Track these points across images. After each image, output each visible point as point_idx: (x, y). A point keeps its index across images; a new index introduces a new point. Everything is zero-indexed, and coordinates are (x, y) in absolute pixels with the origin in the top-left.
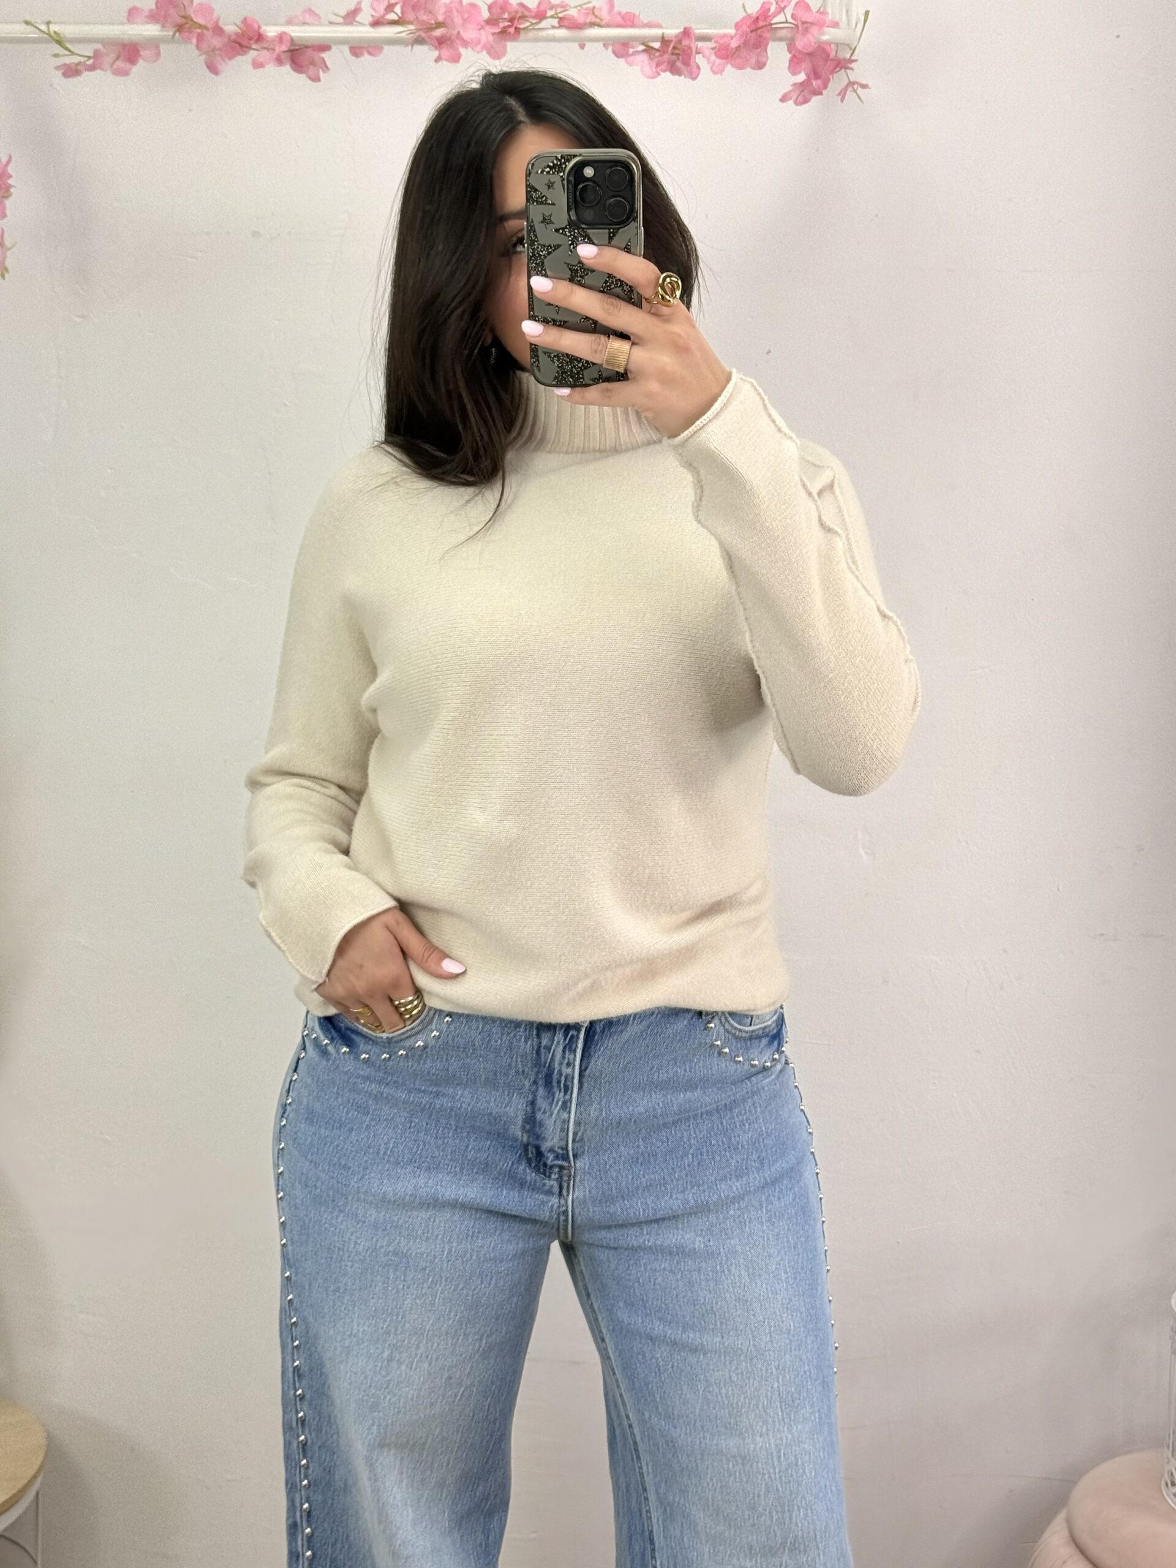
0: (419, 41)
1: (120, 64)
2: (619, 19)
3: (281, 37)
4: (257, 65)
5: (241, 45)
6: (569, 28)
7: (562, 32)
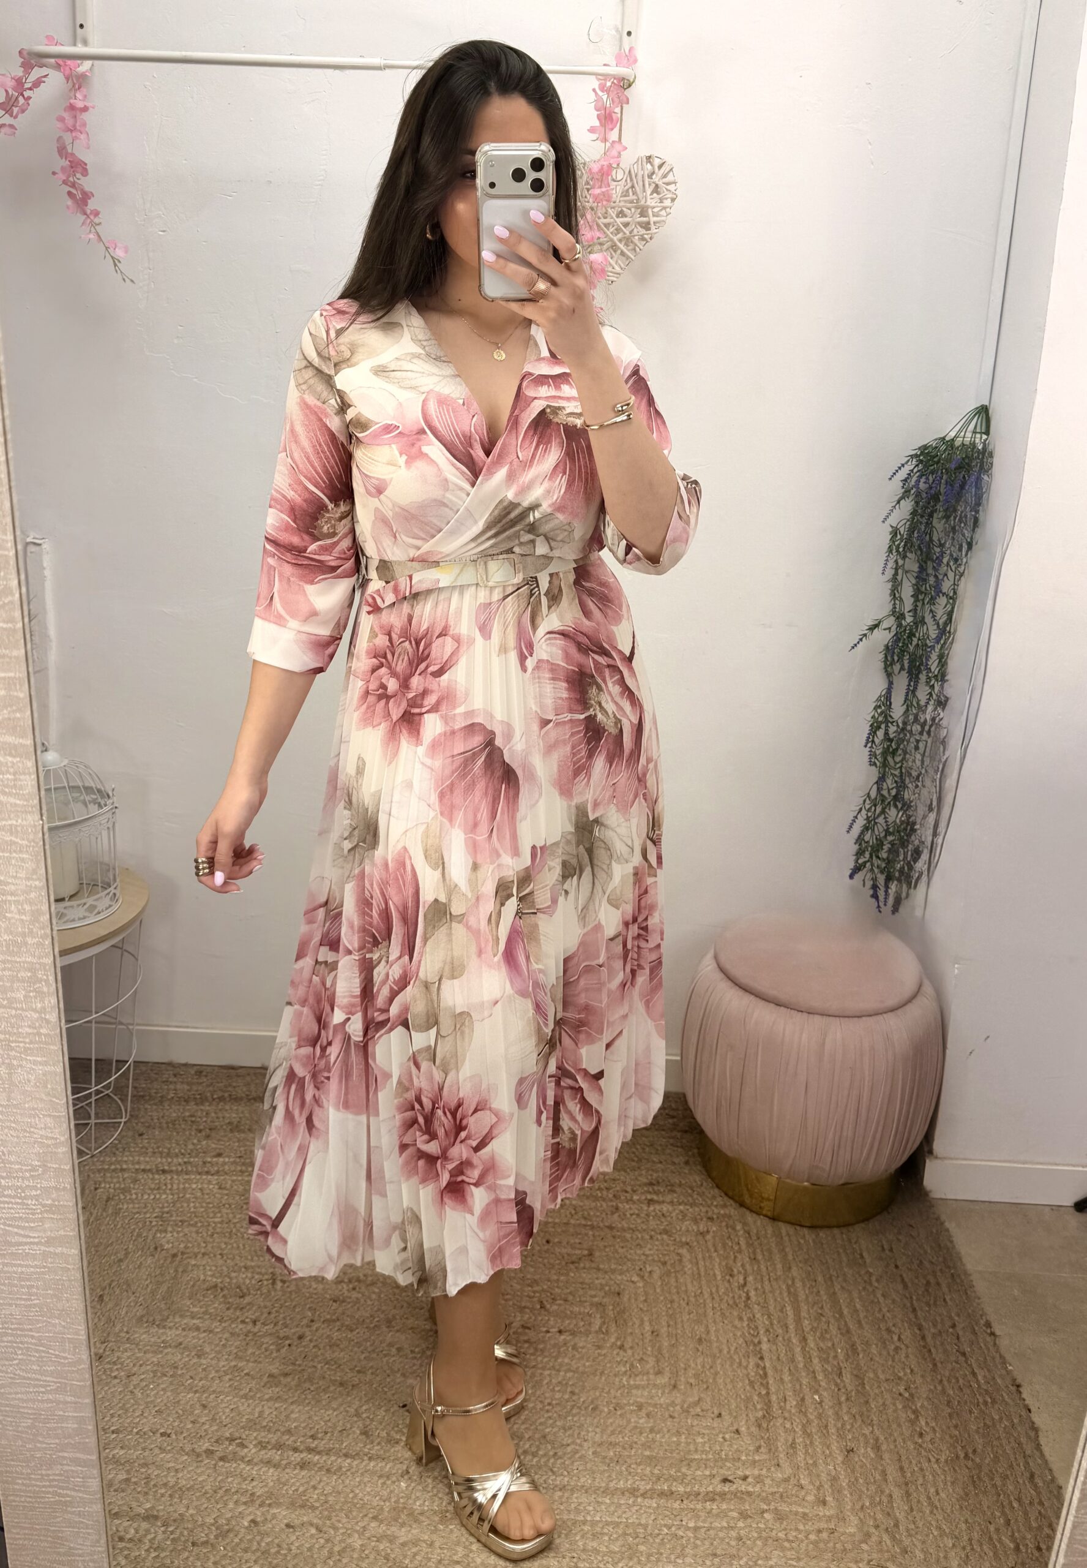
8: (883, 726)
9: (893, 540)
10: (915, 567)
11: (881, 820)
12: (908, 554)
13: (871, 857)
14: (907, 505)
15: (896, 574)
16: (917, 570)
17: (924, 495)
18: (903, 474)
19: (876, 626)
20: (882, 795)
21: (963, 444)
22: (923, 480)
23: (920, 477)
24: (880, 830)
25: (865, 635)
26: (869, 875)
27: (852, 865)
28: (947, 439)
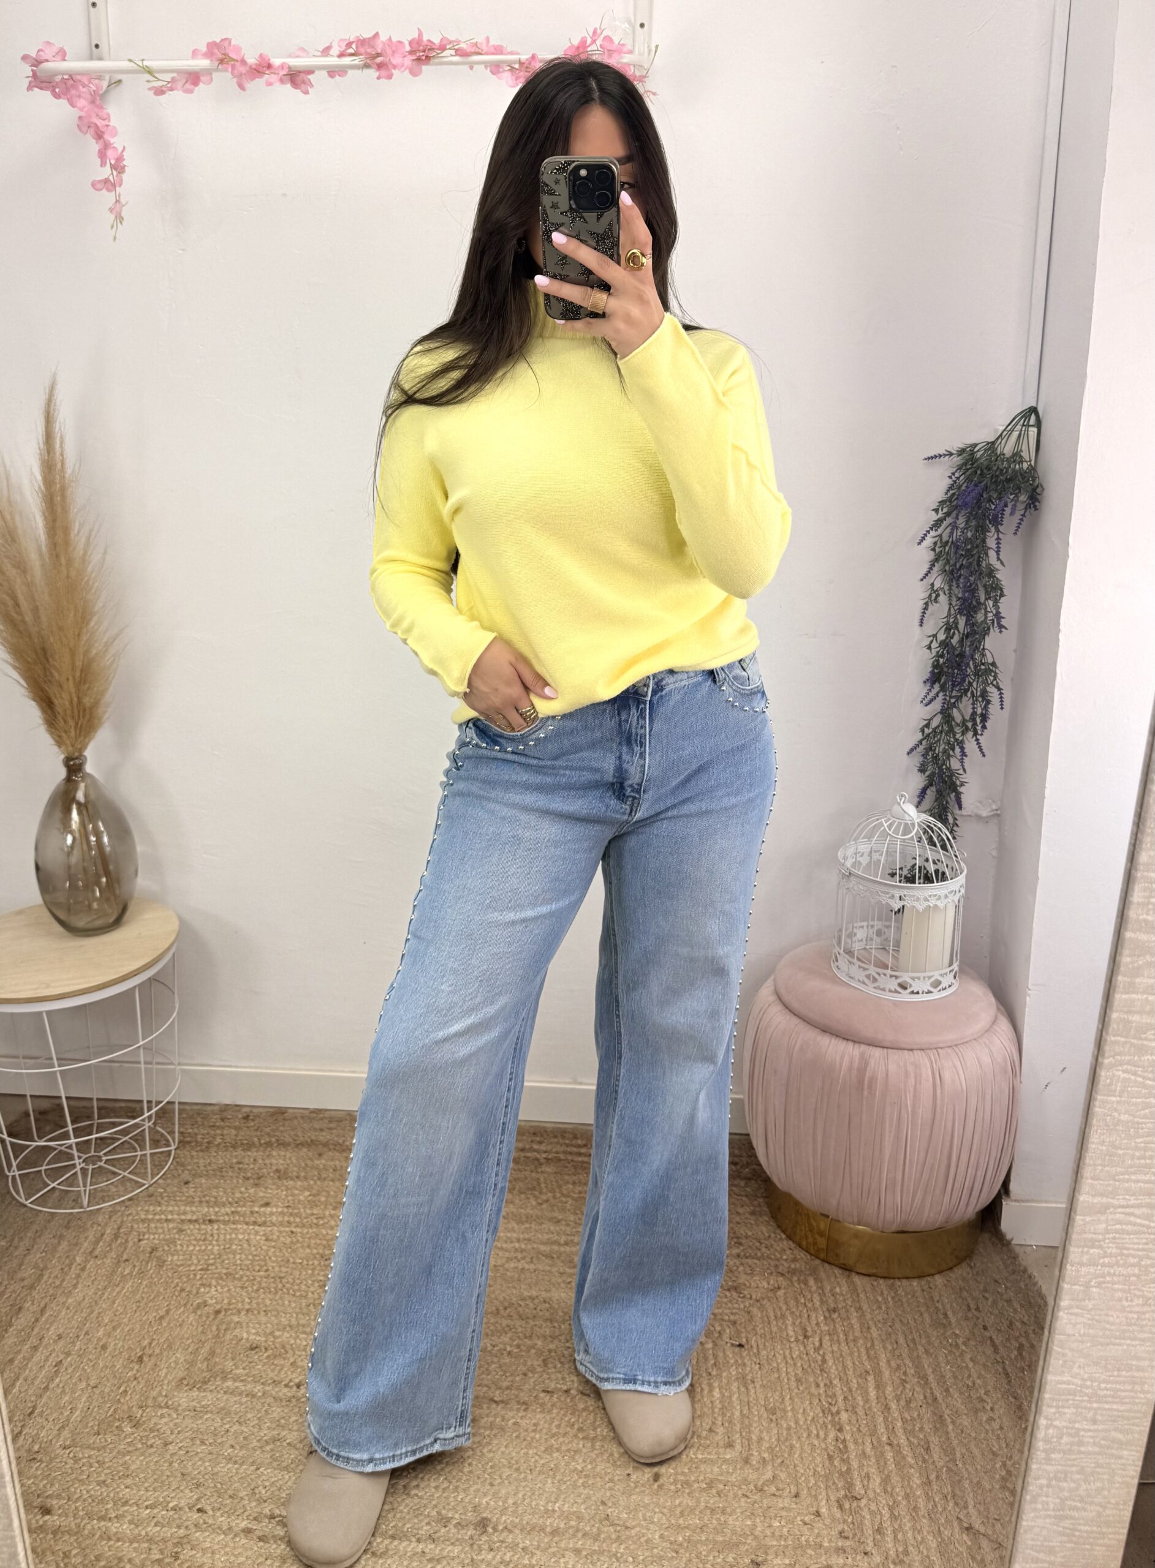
0: (366, 66)
1: (188, 86)
2: (492, 50)
3: (282, 66)
4: (269, 84)
5: (259, 72)
6: (461, 56)
7: (457, 59)
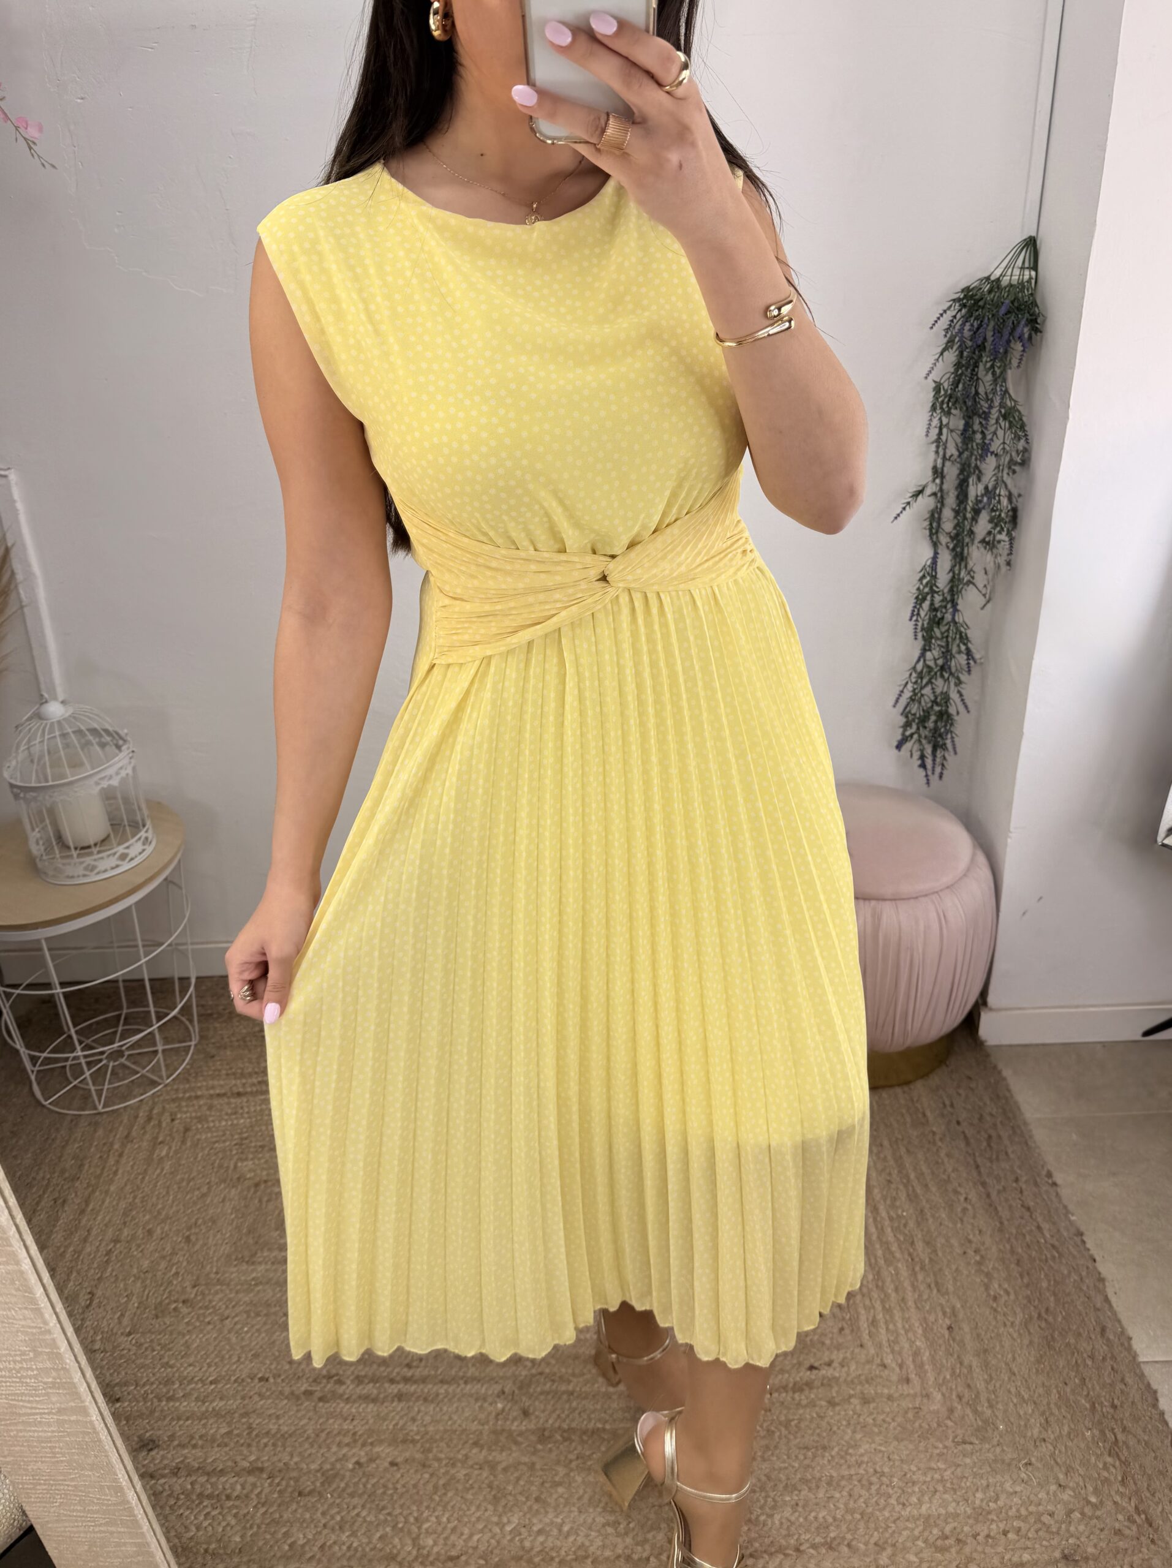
8: (929, 598)
9: (936, 398)
10: (961, 424)
11: (927, 691)
12: (953, 411)
13: (918, 729)
14: (951, 356)
15: (940, 433)
16: (961, 427)
17: (969, 343)
18: (944, 322)
19: (920, 492)
20: (929, 667)
21: (1011, 285)
22: (967, 327)
23: (963, 324)
24: (926, 702)
25: (908, 503)
26: (916, 747)
27: (899, 737)
28: (992, 278)
